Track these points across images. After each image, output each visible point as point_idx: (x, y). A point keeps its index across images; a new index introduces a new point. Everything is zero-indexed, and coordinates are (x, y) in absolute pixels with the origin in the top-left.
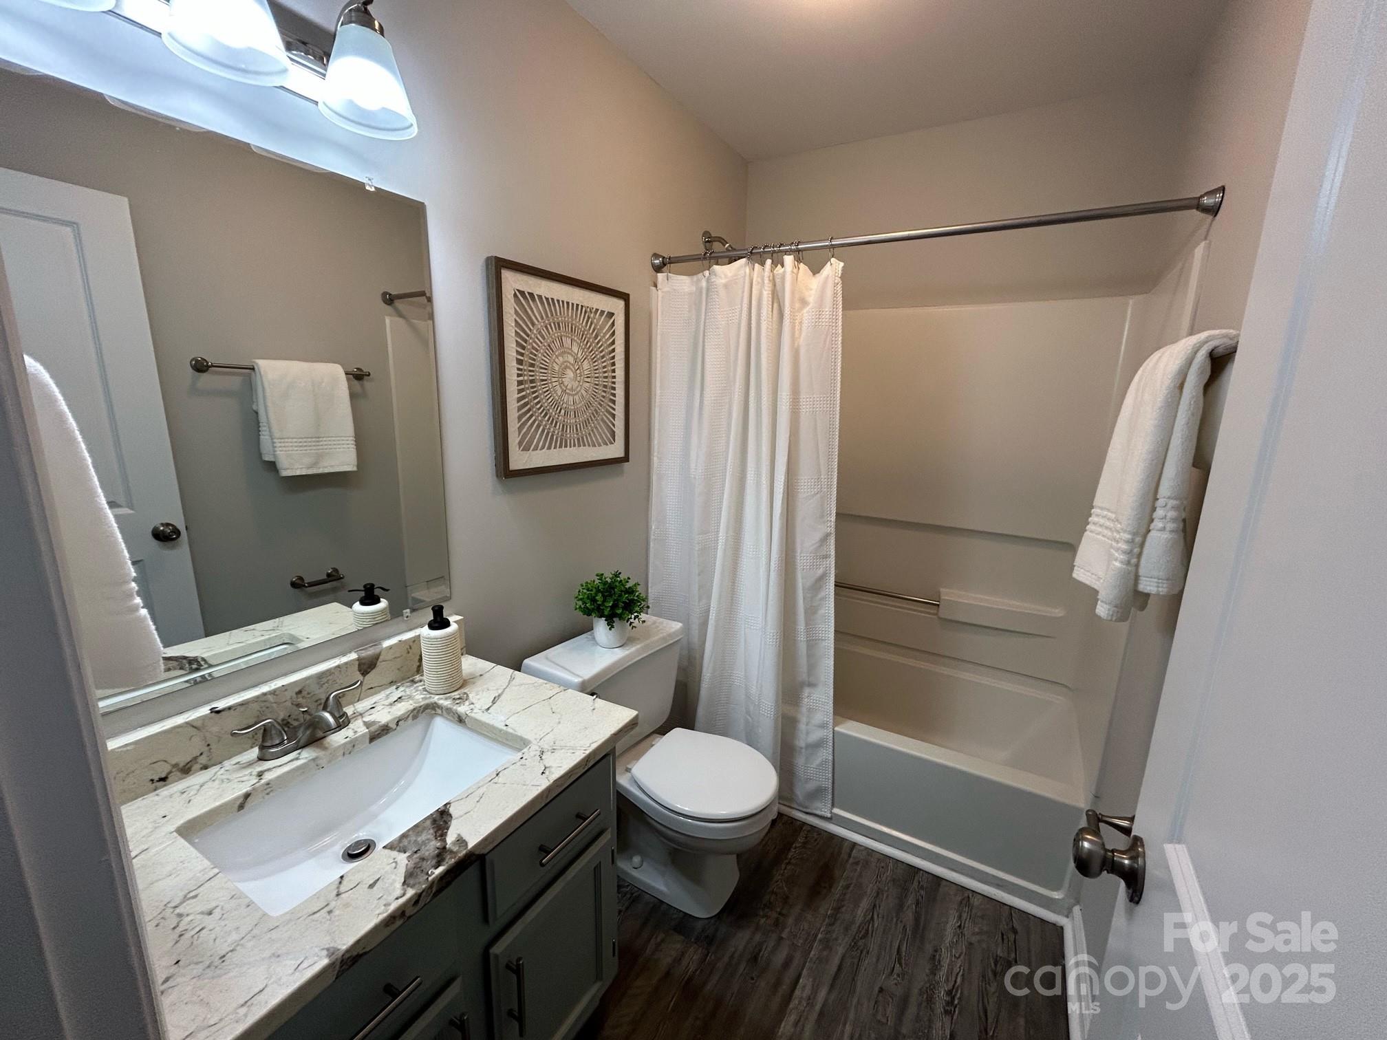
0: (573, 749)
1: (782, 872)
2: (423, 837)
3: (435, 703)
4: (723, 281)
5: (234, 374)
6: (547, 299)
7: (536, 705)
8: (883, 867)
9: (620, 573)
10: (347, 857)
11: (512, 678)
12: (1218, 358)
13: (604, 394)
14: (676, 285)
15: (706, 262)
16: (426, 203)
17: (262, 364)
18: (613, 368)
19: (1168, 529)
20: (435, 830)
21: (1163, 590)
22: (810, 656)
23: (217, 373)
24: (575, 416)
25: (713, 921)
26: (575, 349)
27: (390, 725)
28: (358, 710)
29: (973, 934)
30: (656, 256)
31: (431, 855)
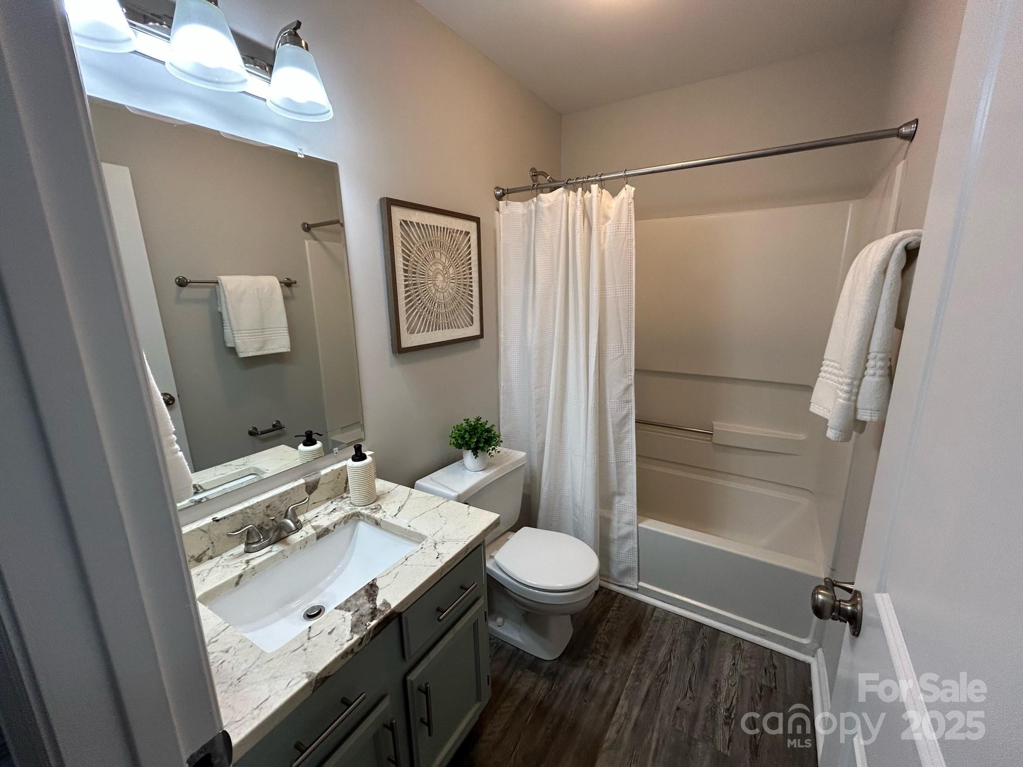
0: (457, 541)
1: (603, 627)
2: (360, 601)
3: (359, 512)
4: (547, 205)
5: (204, 287)
6: (423, 225)
7: (428, 512)
8: (677, 623)
9: (481, 418)
10: (307, 617)
11: (410, 494)
12: (912, 250)
13: (464, 290)
14: (513, 209)
15: (534, 192)
16: (338, 164)
17: (224, 279)
18: (470, 271)
19: (877, 374)
20: (368, 596)
21: (875, 419)
22: (618, 473)
23: (192, 287)
24: (445, 308)
25: (556, 661)
26: (443, 259)
27: (329, 528)
28: (307, 518)
29: (744, 669)
30: (498, 188)
31: (368, 612)
